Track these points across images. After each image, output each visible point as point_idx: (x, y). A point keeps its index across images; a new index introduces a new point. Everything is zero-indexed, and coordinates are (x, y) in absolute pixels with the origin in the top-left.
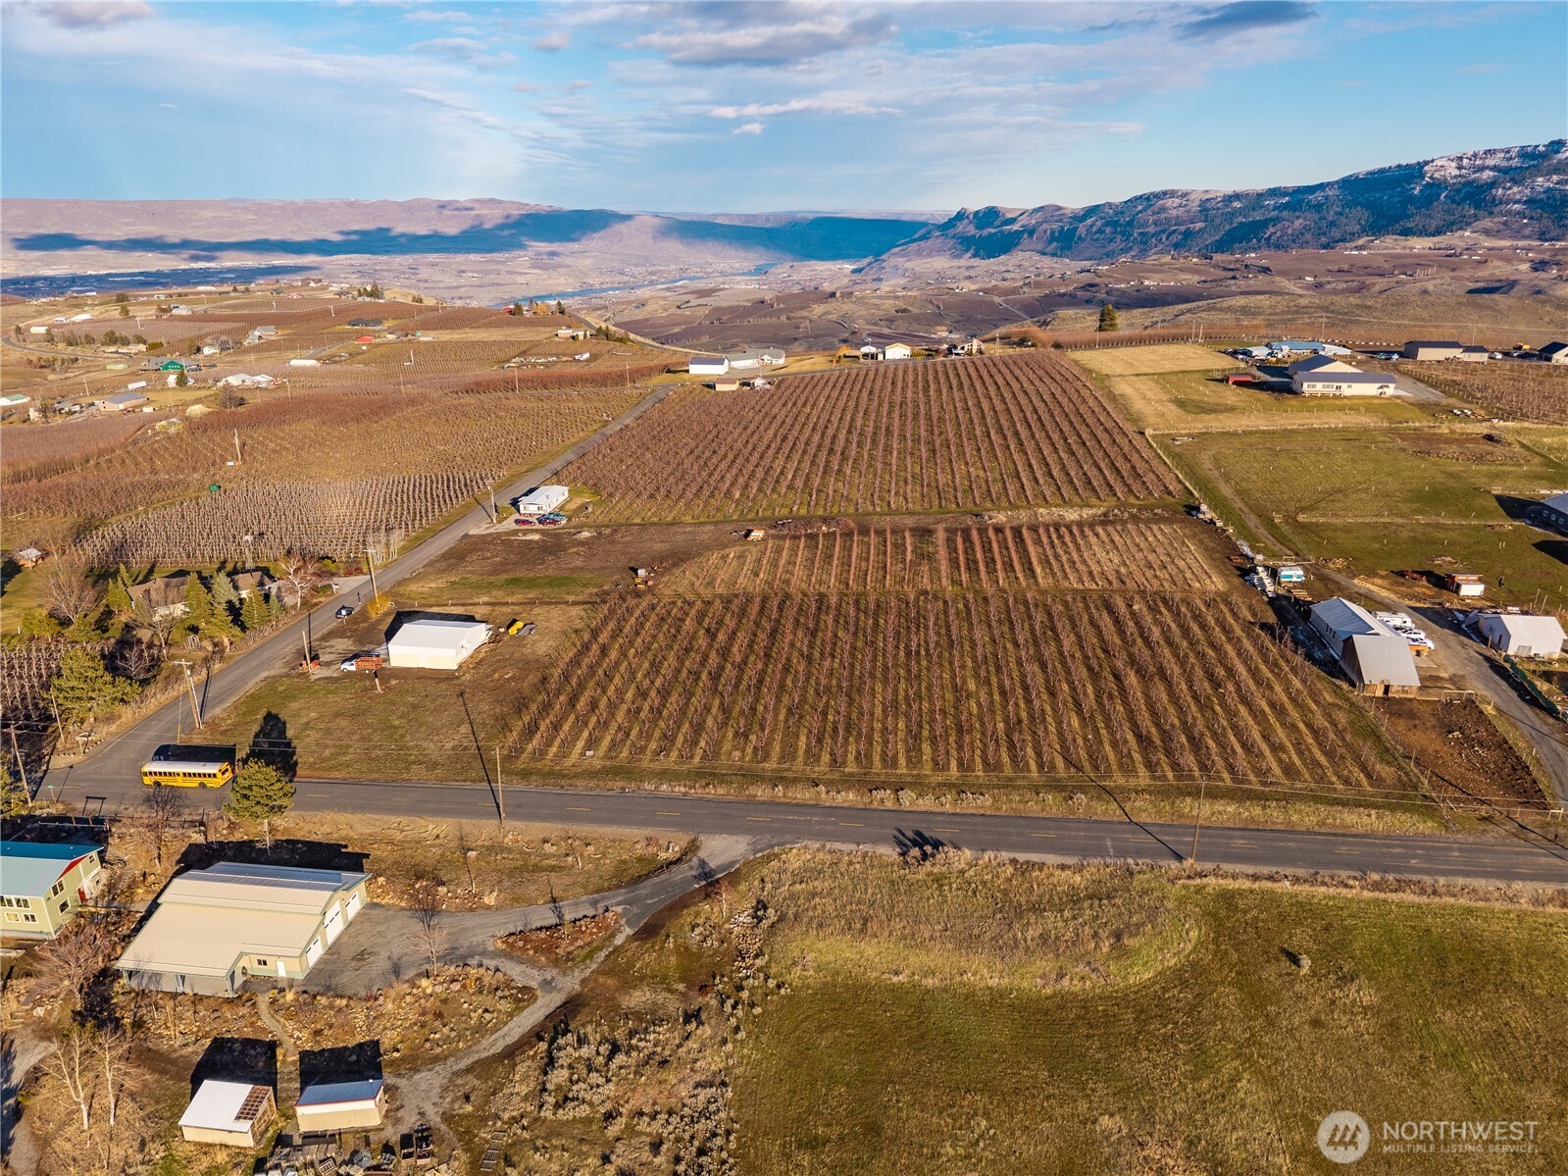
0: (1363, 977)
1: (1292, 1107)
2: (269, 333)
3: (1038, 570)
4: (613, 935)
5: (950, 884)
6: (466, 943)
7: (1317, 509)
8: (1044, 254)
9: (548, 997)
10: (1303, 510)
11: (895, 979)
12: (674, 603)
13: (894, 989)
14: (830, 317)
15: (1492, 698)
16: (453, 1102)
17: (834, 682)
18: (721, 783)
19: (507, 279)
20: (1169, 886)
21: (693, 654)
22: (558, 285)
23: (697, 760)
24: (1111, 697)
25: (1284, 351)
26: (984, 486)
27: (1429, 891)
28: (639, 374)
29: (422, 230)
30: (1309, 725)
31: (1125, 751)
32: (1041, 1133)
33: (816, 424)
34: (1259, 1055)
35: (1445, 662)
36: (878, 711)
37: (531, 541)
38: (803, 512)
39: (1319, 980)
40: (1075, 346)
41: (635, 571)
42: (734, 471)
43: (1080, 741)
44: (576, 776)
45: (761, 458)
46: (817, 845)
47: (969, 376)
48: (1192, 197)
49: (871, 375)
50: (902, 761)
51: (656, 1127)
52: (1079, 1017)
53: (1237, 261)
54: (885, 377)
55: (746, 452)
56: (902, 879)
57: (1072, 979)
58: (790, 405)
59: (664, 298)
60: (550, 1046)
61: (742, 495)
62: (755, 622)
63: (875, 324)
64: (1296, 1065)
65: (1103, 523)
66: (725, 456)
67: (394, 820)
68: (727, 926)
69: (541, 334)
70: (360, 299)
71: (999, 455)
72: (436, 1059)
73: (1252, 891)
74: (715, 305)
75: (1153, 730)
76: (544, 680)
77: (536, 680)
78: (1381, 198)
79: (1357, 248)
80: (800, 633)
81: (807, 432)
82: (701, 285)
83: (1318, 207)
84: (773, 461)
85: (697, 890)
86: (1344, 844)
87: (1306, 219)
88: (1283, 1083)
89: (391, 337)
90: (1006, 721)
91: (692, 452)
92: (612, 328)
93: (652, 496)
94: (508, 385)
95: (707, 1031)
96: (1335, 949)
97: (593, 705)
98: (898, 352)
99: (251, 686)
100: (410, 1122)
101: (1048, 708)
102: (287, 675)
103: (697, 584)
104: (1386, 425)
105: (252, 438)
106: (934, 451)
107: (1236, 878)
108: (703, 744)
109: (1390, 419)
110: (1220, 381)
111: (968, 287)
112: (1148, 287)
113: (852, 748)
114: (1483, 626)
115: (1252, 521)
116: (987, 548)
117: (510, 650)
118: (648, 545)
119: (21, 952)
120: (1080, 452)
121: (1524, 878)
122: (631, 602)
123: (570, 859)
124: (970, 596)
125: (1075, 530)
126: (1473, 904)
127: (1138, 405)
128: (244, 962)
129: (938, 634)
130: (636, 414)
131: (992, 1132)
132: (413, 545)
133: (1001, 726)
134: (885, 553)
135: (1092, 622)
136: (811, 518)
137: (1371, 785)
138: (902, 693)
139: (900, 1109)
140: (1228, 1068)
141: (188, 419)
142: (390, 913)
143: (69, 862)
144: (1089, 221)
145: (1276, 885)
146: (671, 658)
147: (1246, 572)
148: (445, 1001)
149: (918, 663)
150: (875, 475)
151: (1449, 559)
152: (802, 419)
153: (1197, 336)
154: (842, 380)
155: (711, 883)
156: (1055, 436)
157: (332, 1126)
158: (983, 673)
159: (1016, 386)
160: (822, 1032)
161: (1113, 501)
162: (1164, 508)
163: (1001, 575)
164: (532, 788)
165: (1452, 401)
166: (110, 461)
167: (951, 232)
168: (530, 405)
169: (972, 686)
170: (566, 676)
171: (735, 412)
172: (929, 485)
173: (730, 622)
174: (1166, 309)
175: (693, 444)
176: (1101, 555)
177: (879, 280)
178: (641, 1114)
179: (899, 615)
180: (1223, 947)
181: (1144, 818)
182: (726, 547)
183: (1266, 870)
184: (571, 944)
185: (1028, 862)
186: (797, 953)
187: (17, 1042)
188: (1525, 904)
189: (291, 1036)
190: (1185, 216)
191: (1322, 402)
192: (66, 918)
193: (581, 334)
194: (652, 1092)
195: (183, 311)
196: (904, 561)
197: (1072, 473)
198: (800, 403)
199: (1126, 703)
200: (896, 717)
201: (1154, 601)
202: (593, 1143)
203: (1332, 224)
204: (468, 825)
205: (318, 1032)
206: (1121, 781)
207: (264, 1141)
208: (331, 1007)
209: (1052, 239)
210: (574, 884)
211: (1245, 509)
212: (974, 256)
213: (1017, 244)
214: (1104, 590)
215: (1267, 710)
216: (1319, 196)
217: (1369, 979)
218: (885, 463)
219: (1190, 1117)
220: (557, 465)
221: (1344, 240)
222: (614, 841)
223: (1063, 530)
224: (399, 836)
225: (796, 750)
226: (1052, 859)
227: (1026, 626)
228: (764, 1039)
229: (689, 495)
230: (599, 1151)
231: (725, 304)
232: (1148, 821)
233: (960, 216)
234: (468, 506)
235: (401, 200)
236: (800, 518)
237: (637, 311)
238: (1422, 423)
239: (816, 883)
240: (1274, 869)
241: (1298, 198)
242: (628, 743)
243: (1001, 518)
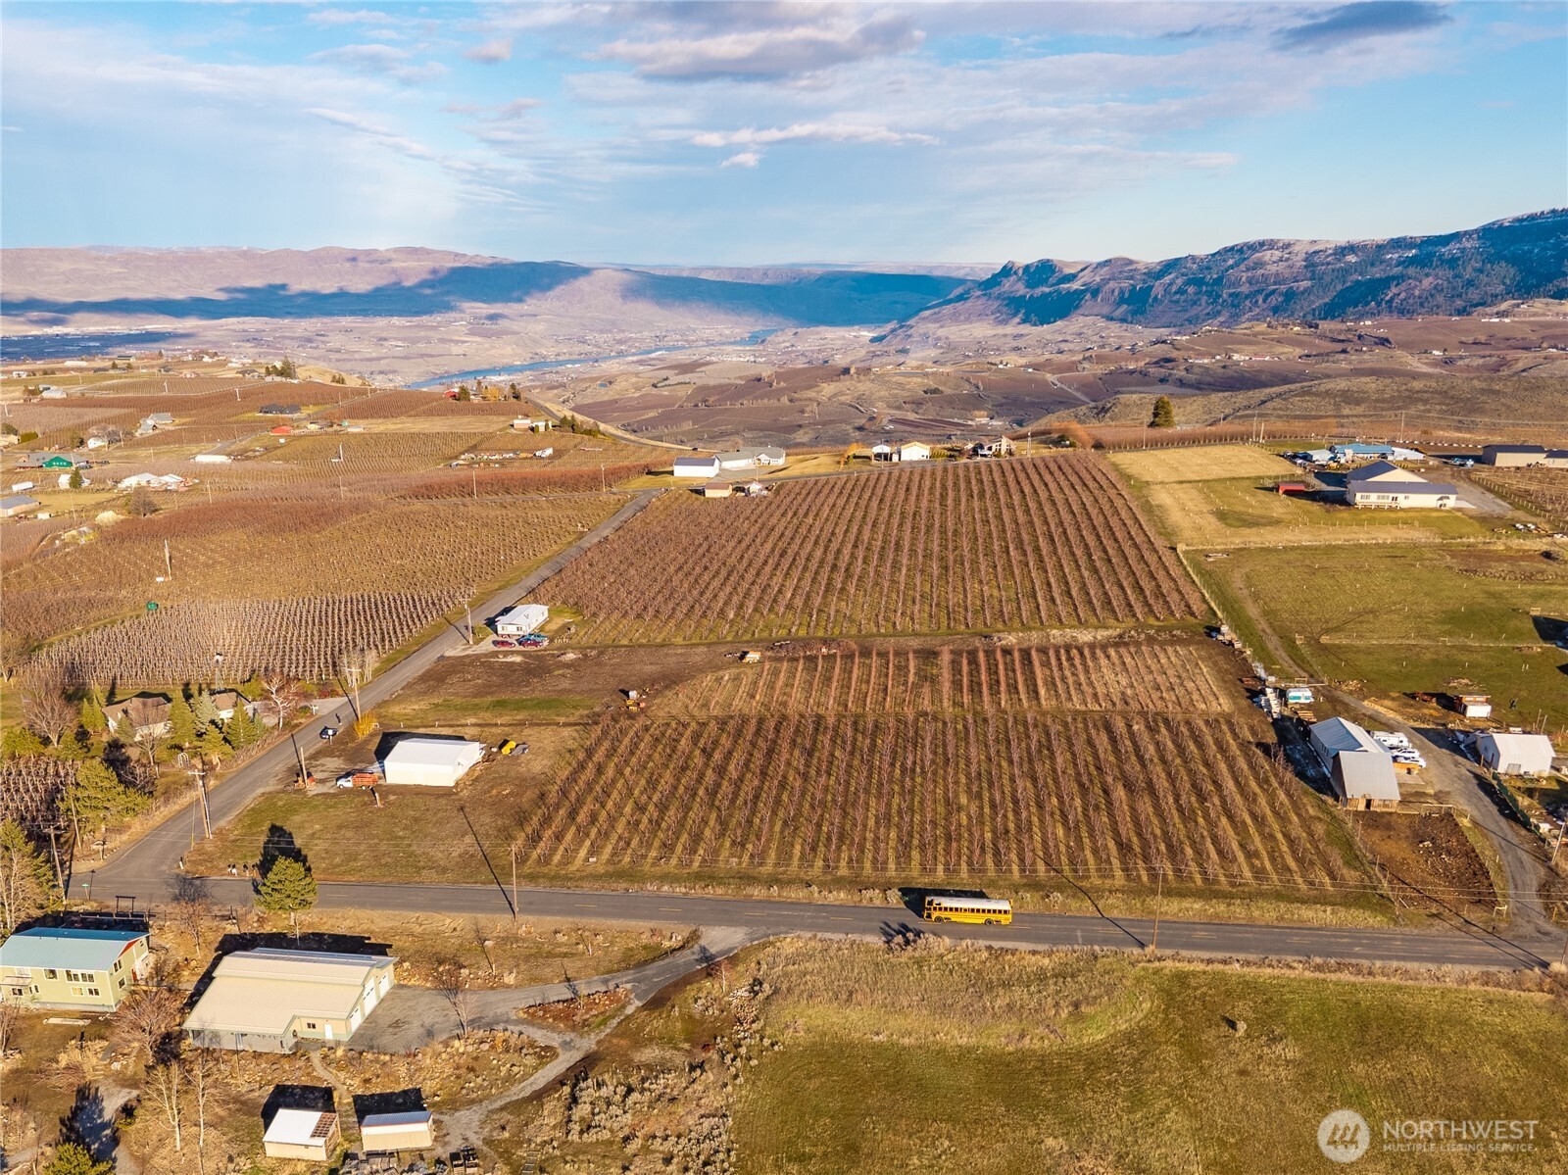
0: (1290, 1038)
1: (1210, 1132)
2: (165, 422)
3: (1042, 692)
4: (624, 1007)
5: (930, 966)
6: (492, 1014)
7: (1343, 630)
8: (1112, 319)
9: (569, 1054)
10: (1327, 631)
11: (876, 1038)
12: (668, 724)
13: (874, 1046)
14: (843, 398)
15: (1470, 810)
16: (491, 1131)
17: (829, 798)
18: (719, 884)
19: (438, 348)
20: (1130, 968)
21: (689, 773)
22: (503, 356)
23: (696, 864)
24: (1097, 808)
25: (1348, 455)
26: (997, 606)
27: (1365, 971)
28: (616, 475)
29: (328, 287)
30: (1286, 836)
31: (1104, 857)
32: (995, 1151)
33: (818, 537)
34: (1189, 1095)
35: (1434, 780)
36: (871, 823)
37: (513, 663)
38: (802, 633)
39: (1252, 1041)
40: (1119, 446)
41: (626, 693)
42: (728, 589)
43: (1063, 848)
44: (581, 879)
45: (758, 574)
46: (810, 935)
47: (993, 482)
48: (1296, 249)
49: (884, 480)
50: (892, 866)
51: (668, 1146)
52: (1036, 1068)
53: (1349, 330)
54: (898, 482)
55: (741, 568)
56: (886, 961)
57: (1032, 1039)
58: (790, 514)
59: (637, 374)
60: (572, 1090)
61: (736, 615)
62: (751, 742)
63: (899, 408)
64: (1220, 1104)
65: (1116, 645)
66: (718, 573)
67: (413, 915)
68: (726, 999)
69: (492, 424)
70: (269, 379)
71: (1017, 572)
72: (472, 1102)
73: (1204, 973)
74: (700, 383)
75: (1135, 839)
76: (542, 796)
77: (535, 796)
78: (1530, 252)
79: (1499, 314)
80: (797, 753)
81: (808, 546)
82: (682, 357)
83: (1452, 262)
84: (771, 578)
85: (698, 970)
86: (1296, 935)
87: (1436, 277)
88: (1205, 1116)
89: (313, 427)
90: (994, 831)
91: (681, 568)
92: (579, 418)
93: (639, 616)
94: (464, 489)
95: (710, 1076)
96: (1270, 1017)
97: (593, 818)
98: (915, 452)
99: (250, 800)
100: (456, 1144)
101: (1035, 820)
102: (283, 791)
103: (691, 706)
104: (1438, 540)
105: (179, 551)
106: (946, 568)
107: (1193, 963)
108: (701, 852)
109: (1444, 535)
110: (1270, 490)
111: (1014, 361)
112: (1237, 363)
113: (844, 855)
114: (1480, 745)
115: (1273, 643)
116: (993, 670)
117: (506, 768)
118: (638, 667)
119: (88, 1022)
120: (1103, 570)
121: (1453, 961)
122: (624, 723)
123: (581, 946)
124: (970, 717)
125: (1086, 652)
126: (1403, 983)
127: (1175, 517)
128: (295, 1026)
129: (935, 753)
130: (616, 524)
131: (953, 1149)
132: (388, 666)
133: (988, 835)
134: (887, 675)
135: (1090, 742)
136: (809, 639)
137: (1333, 886)
138: (895, 807)
139: (875, 1134)
140: (1159, 1105)
141: (97, 528)
142: (417, 992)
143: (127, 943)
144: (1167, 279)
145: (1227, 967)
146: (668, 776)
147: (1255, 694)
148: (476, 1059)
149: (912, 779)
150: (881, 594)
151: (1465, 681)
152: (803, 530)
153: (1258, 436)
154: (849, 486)
155: (710, 966)
156: (1079, 552)
157: (390, 1147)
158: (975, 789)
159: (1043, 495)
160: (810, 1078)
161: (1131, 622)
162: (1184, 629)
163: (1003, 696)
164: (540, 889)
165: (1519, 514)
166: (19, 575)
167: (996, 291)
168: (492, 513)
169: (964, 800)
170: (564, 793)
171: (728, 522)
172: (938, 605)
173: (726, 742)
174: (1251, 393)
175: (681, 559)
176: (1109, 676)
177: (904, 351)
178: (654, 1137)
179: (897, 736)
180: (1171, 1016)
181: (1115, 914)
182: (720, 669)
183: (1220, 955)
184: (587, 1013)
185: (1002, 949)
186: (789, 1019)
187: (102, 1089)
188: (1450, 983)
189: (344, 1084)
190: (1287, 273)
191: (1377, 515)
192: (123, 995)
193: (541, 425)
194: (664, 1121)
195: (55, 393)
196: (906, 683)
197: (1092, 593)
198: (801, 512)
199: (1111, 816)
200: (888, 828)
201: (1155, 721)
202: (614, 1158)
203: (1470, 283)
204: (483, 918)
205: (367, 1081)
206: (1098, 882)
207: (334, 1156)
208: (377, 1061)
209: (1122, 301)
210: (586, 967)
211: (1268, 631)
212: (1024, 321)
213: (1077, 307)
214: (1107, 711)
215: (1249, 821)
216: (1453, 248)
217: (1296, 1040)
218: (893, 581)
219: (1122, 1139)
220: (532, 581)
221: (1483, 304)
222: (621, 932)
223: (1074, 652)
224: (418, 930)
225: (791, 857)
226: (1024, 946)
227: (1024, 745)
228: (759, 1084)
229: (679, 615)
230: (620, 1163)
231: (712, 382)
232: (1120, 916)
233: (1007, 271)
234: (438, 626)
235: (307, 247)
236: (797, 640)
237: (603, 390)
238: (1477, 539)
239: (807, 965)
240: (1228, 955)
241: (1428, 252)
242: (629, 851)
243: (1011, 639)
